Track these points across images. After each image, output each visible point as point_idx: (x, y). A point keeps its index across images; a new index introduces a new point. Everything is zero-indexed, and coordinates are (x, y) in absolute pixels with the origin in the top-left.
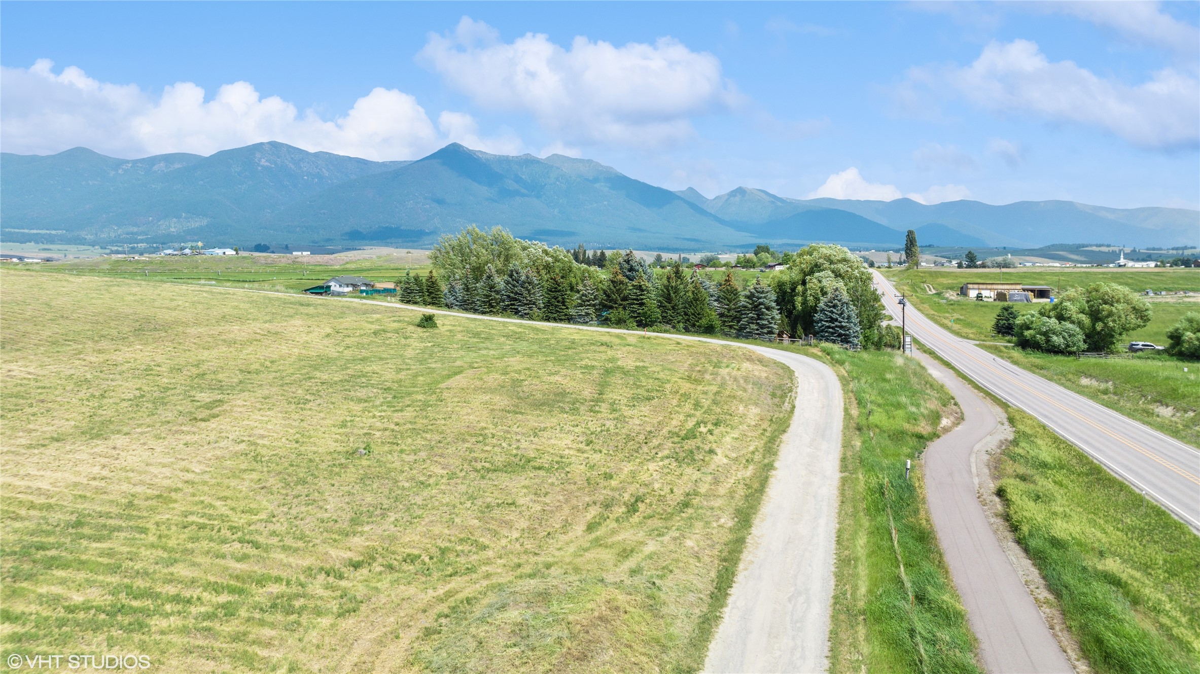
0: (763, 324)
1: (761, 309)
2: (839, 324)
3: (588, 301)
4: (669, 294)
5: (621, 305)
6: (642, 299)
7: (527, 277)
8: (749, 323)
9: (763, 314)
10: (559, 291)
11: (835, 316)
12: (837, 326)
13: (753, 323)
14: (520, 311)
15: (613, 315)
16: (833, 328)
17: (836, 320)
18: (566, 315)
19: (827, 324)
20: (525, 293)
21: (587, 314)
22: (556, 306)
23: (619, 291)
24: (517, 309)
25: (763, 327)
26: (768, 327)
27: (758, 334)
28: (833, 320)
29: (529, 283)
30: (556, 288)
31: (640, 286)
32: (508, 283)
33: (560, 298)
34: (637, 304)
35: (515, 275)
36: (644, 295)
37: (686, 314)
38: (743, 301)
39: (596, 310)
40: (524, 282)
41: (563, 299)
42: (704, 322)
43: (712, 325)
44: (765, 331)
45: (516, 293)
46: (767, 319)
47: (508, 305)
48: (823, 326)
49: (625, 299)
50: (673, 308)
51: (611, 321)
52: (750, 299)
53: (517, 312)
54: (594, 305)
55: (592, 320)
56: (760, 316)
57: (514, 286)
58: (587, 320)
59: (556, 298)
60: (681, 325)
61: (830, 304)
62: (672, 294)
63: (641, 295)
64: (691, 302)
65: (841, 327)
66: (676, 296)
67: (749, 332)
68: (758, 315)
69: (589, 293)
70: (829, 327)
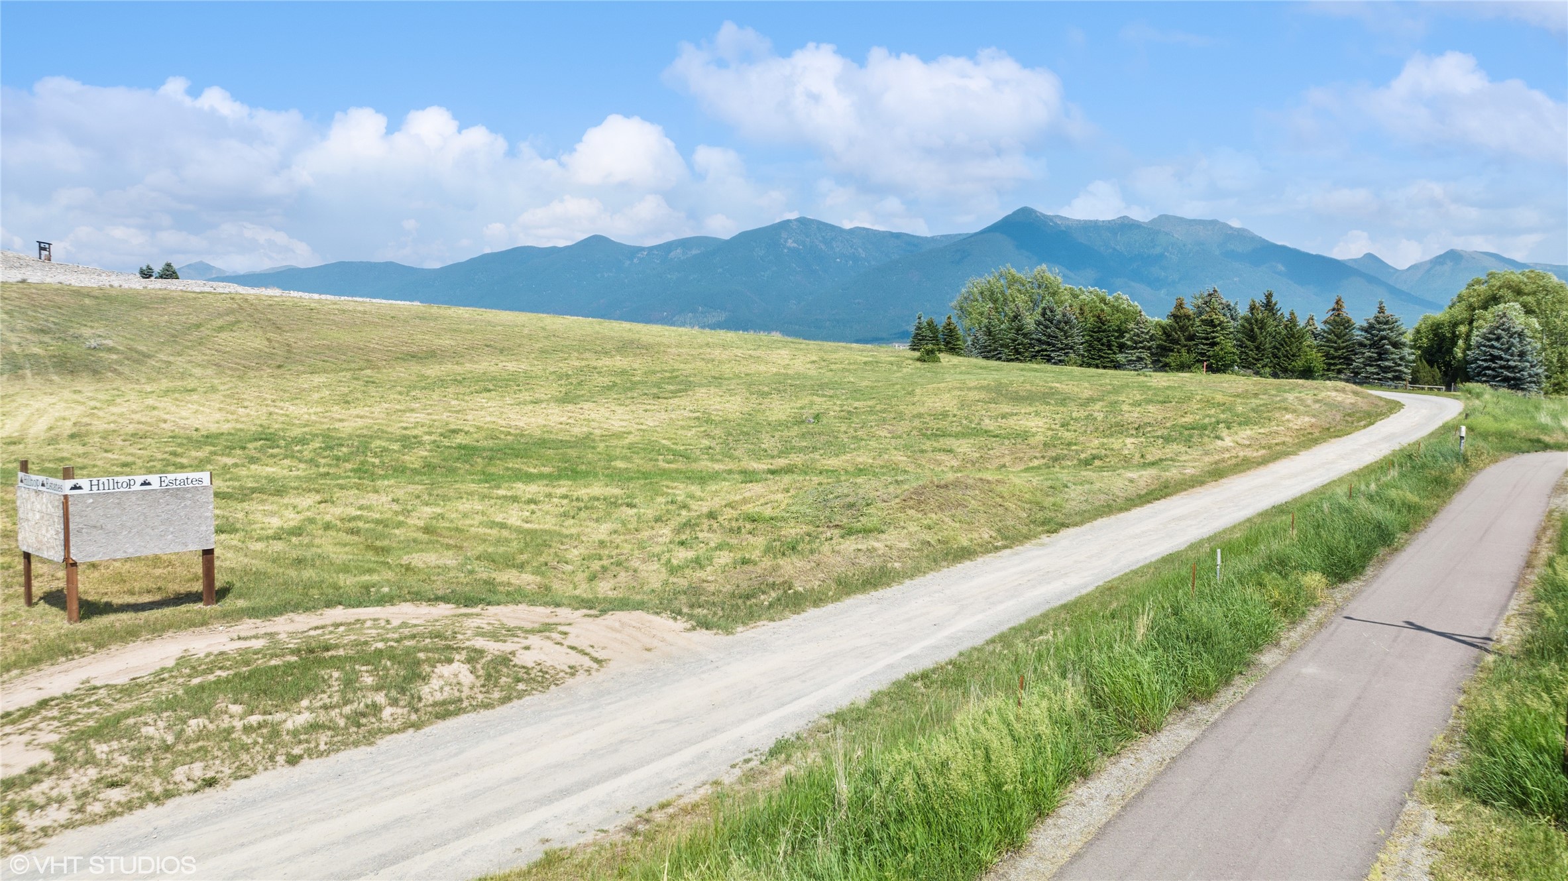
0: (1386, 367)
1: (1384, 345)
2: (1503, 363)
3: (1141, 342)
4: (1252, 330)
5: (1185, 346)
6: (1214, 338)
7: (1064, 315)
8: (1366, 365)
9: (1386, 352)
10: (1104, 331)
11: (1496, 352)
12: (1502, 367)
13: (1371, 366)
14: (1053, 358)
15: (1171, 359)
16: (1493, 369)
17: (1501, 358)
18: (1112, 361)
19: (1485, 364)
20: (1060, 334)
21: (1140, 359)
22: (1100, 350)
23: (1183, 329)
24: (1049, 356)
25: (1386, 370)
26: (1396, 371)
27: (1379, 379)
28: (1494, 358)
29: (1066, 323)
30: (1100, 328)
31: (1212, 321)
32: (1038, 323)
33: (1105, 340)
34: (1206, 344)
35: (1049, 313)
36: (1217, 332)
37: (1275, 356)
38: (1358, 335)
39: (1152, 354)
40: (1059, 322)
41: (1109, 341)
42: (1299, 363)
43: (1310, 367)
44: (1390, 375)
45: (1049, 336)
46: (1392, 359)
47: (1038, 352)
48: (1479, 367)
49: (1191, 338)
50: (1257, 348)
51: (1170, 367)
52: (1368, 333)
53: (1049, 360)
54: (1149, 348)
55: (1146, 367)
56: (1382, 354)
57: (1047, 327)
58: (1139, 366)
59: (1099, 340)
60: (1267, 370)
61: (1491, 336)
62: (1256, 330)
63: (1213, 332)
64: (1283, 339)
65: (1508, 368)
66: (1261, 333)
67: (1366, 377)
68: (1379, 354)
69: (1143, 332)
70: (1488, 368)
